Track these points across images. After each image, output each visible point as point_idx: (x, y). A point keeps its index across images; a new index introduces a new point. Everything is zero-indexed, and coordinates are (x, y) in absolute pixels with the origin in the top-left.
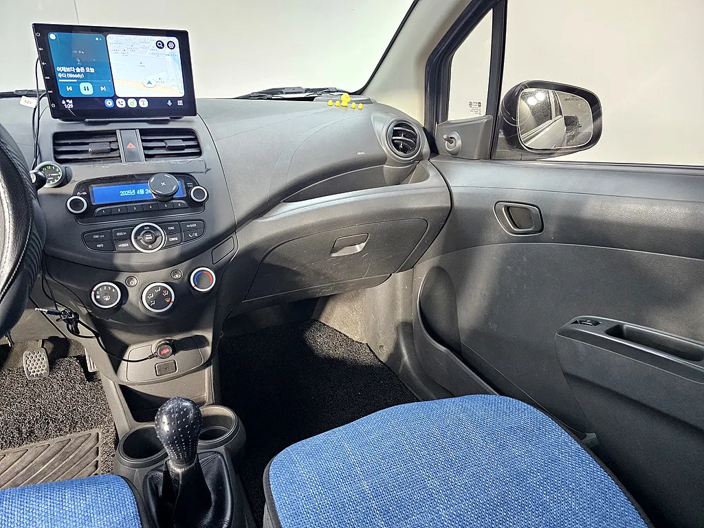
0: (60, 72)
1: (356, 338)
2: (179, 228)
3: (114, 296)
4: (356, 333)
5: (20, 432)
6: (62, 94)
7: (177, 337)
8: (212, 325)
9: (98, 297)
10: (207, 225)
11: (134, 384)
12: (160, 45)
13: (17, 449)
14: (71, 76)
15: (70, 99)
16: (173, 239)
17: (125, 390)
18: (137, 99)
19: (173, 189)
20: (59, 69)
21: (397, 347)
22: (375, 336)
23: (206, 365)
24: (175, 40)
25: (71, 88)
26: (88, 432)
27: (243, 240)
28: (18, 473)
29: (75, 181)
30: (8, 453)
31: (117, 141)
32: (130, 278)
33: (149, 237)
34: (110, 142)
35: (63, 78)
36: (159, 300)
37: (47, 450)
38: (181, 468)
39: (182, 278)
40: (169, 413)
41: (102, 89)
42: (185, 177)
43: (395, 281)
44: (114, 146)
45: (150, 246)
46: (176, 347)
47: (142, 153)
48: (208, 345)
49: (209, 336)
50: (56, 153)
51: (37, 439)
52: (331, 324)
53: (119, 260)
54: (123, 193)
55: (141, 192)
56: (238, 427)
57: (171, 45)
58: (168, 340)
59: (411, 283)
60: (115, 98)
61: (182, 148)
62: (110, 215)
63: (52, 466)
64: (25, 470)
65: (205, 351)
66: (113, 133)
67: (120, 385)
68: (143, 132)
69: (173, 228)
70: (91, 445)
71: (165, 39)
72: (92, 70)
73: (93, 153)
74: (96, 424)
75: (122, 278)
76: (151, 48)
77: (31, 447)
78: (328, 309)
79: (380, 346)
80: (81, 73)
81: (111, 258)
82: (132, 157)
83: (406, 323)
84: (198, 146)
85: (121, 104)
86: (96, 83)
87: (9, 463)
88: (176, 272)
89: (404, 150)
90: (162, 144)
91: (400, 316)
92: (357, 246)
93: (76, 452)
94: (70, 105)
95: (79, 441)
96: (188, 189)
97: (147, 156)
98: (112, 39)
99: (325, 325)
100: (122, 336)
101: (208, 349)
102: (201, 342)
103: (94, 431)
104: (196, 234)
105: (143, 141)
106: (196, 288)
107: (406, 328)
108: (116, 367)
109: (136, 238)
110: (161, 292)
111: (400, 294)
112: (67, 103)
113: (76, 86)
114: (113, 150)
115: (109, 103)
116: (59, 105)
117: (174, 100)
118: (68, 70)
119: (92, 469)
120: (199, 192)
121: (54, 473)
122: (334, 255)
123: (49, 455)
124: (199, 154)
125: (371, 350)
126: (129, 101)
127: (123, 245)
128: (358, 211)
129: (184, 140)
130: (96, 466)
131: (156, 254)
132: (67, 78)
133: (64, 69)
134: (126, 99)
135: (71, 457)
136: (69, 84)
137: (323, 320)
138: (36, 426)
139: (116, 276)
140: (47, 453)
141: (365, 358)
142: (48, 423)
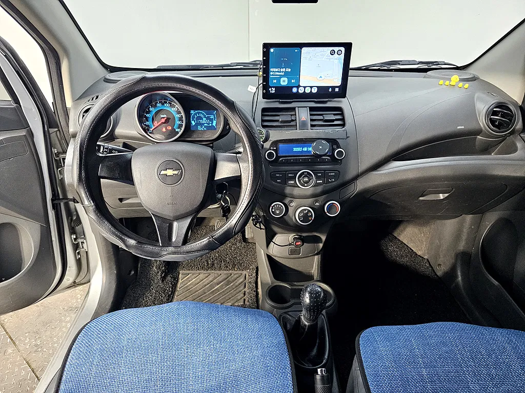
0: (272, 71)
1: (419, 253)
2: (324, 176)
3: (281, 211)
4: (421, 249)
5: (208, 264)
6: (270, 85)
7: (304, 235)
8: (327, 232)
9: (273, 210)
10: (341, 173)
11: (275, 256)
12: (332, 53)
13: (205, 272)
14: (277, 73)
15: (274, 87)
16: (320, 182)
17: (270, 258)
18: (311, 87)
19: (326, 151)
20: (271, 70)
21: (453, 269)
22: (436, 256)
23: (317, 254)
24: (343, 49)
25: (275, 81)
26: (240, 272)
27: (361, 185)
28: (205, 285)
29: (271, 140)
30: (201, 273)
31: (296, 114)
32: (291, 202)
33: (306, 179)
34: (291, 115)
35: (273, 75)
36: (305, 217)
37: (220, 277)
38: (308, 322)
39: (320, 206)
40: (310, 293)
41: (293, 81)
42: (333, 142)
43: (464, 219)
44: (293, 118)
45: (306, 185)
46: (304, 240)
47: (309, 123)
48: (321, 243)
49: (324, 238)
50: (263, 121)
51: (215, 269)
52: (401, 238)
53: (288, 190)
54: (295, 149)
55: (305, 149)
56: (334, 300)
57: (340, 52)
58: (299, 235)
59: (478, 225)
60: (298, 87)
61: (333, 121)
62: (288, 163)
63: (221, 287)
64: (209, 285)
65: (319, 246)
66: (293, 109)
67: (267, 254)
68: (311, 109)
69: (320, 175)
70: (241, 280)
71: (336, 49)
72: (290, 70)
73: (282, 122)
74: (246, 268)
75: (286, 201)
76: (327, 55)
77: (213, 273)
78: (401, 227)
79: (439, 265)
80: (283, 72)
81: (284, 189)
82: (303, 125)
83: (465, 253)
84: (343, 120)
85: (301, 90)
86: (290, 78)
87: (201, 279)
88: (316, 202)
89: (498, 127)
90: (321, 117)
91: (462, 246)
92: (441, 195)
93: (234, 282)
94: (273, 91)
95: (235, 276)
96: (333, 150)
97: (312, 126)
98: (304, 50)
99: (396, 238)
100: (276, 229)
101: (321, 245)
102: (318, 240)
103: (244, 272)
104: (333, 180)
105: (311, 115)
106: (327, 213)
107: (464, 258)
108: (268, 245)
109: (298, 179)
110: (307, 213)
111: (465, 231)
112: (272, 90)
113: (279, 81)
114: (293, 121)
115: (295, 90)
116: (268, 91)
117: (333, 88)
118: (277, 70)
119: (242, 295)
120: (340, 153)
121: (223, 292)
122: (421, 198)
123: (220, 280)
124: (343, 125)
125: (430, 265)
126: (306, 88)
127: (291, 182)
128: (449, 172)
129: (334, 114)
130: (245, 294)
131: (308, 189)
132: (275, 75)
133: (274, 70)
134: (305, 87)
135: (231, 284)
136: (275, 79)
137: (395, 234)
138: (216, 262)
139: (284, 199)
140: (220, 278)
141: (424, 269)
142: (221, 261)
